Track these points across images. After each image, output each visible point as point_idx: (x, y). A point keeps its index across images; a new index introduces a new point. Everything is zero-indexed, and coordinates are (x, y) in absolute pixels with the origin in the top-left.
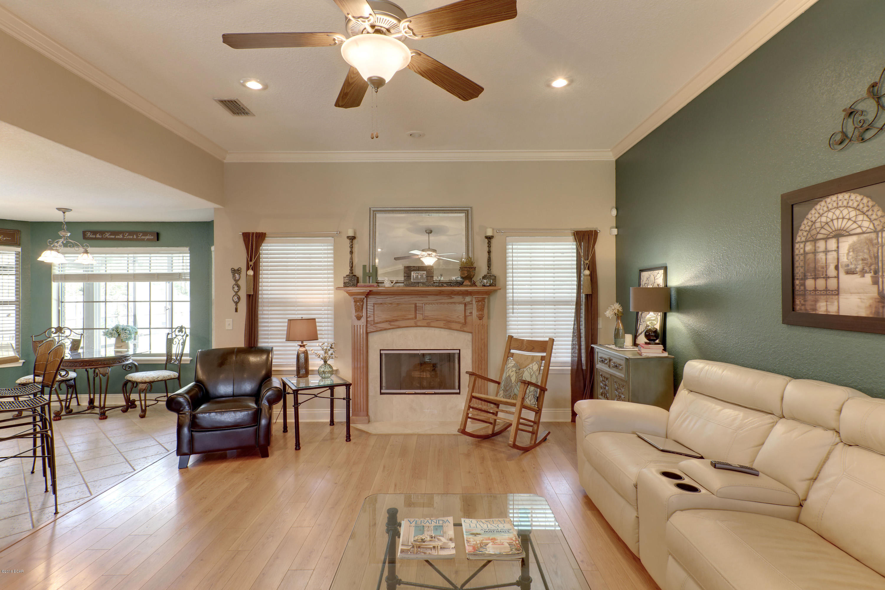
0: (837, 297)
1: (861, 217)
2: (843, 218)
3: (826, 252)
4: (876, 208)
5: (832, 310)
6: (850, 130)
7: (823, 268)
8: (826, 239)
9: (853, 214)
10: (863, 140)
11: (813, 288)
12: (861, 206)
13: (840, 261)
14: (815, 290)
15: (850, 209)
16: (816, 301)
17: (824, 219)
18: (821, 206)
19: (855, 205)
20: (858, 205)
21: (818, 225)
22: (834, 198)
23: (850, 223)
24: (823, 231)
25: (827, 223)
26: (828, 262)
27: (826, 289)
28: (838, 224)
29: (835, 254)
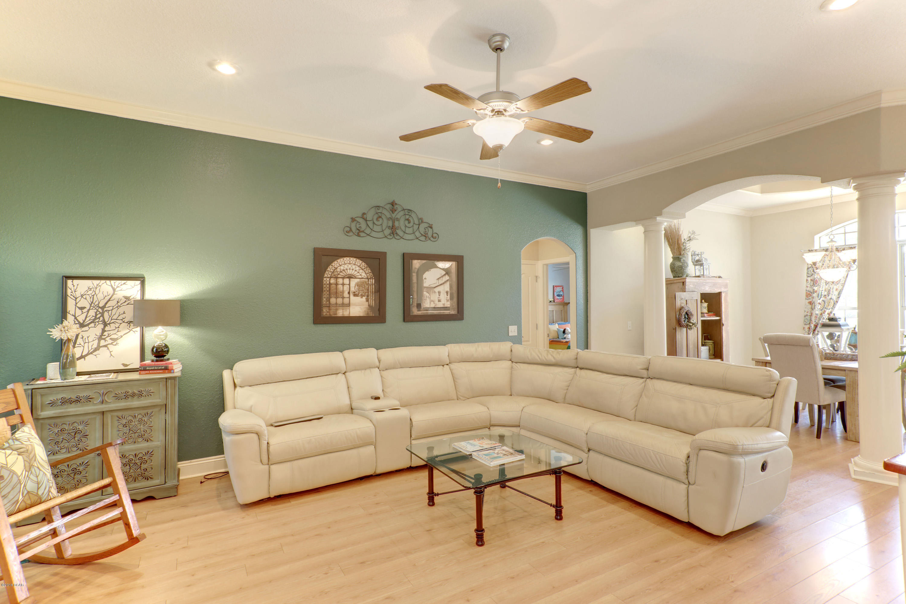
0: (349, 307)
1: (361, 271)
2: (353, 269)
3: (343, 284)
4: (368, 268)
5: (346, 314)
6: (354, 229)
7: (341, 292)
8: (343, 278)
9: (358, 268)
10: (358, 235)
11: (342, 303)
12: (361, 266)
13: (351, 290)
14: (336, 304)
15: (356, 266)
16: (337, 310)
17: (342, 268)
18: (341, 261)
19: (359, 265)
20: (360, 265)
21: (338, 270)
22: (348, 258)
23: (356, 272)
24: (341, 274)
25: (344, 270)
26: (344, 290)
27: (343, 304)
28: (350, 272)
29: (348, 286)
